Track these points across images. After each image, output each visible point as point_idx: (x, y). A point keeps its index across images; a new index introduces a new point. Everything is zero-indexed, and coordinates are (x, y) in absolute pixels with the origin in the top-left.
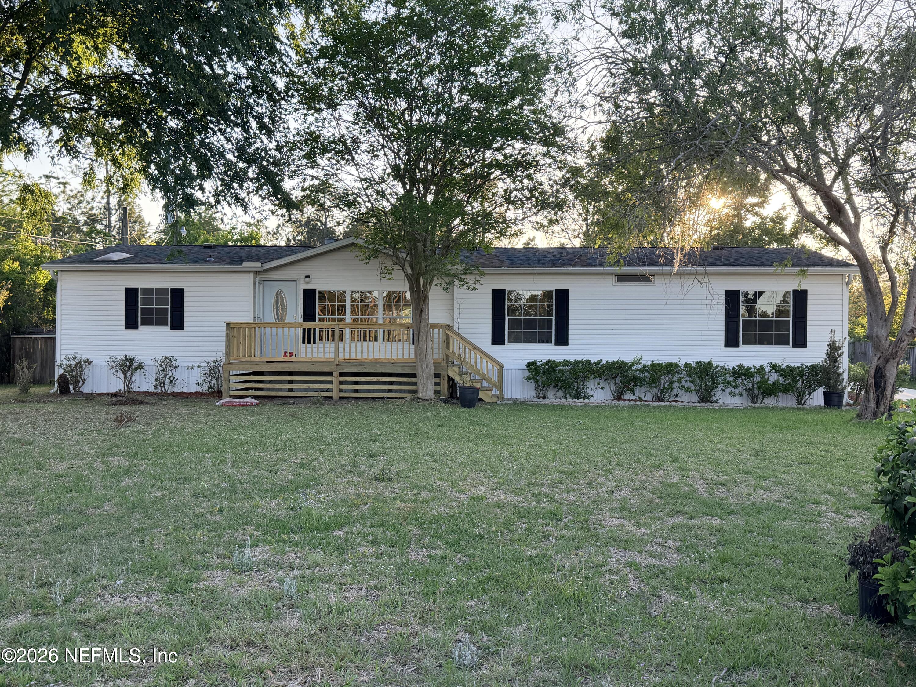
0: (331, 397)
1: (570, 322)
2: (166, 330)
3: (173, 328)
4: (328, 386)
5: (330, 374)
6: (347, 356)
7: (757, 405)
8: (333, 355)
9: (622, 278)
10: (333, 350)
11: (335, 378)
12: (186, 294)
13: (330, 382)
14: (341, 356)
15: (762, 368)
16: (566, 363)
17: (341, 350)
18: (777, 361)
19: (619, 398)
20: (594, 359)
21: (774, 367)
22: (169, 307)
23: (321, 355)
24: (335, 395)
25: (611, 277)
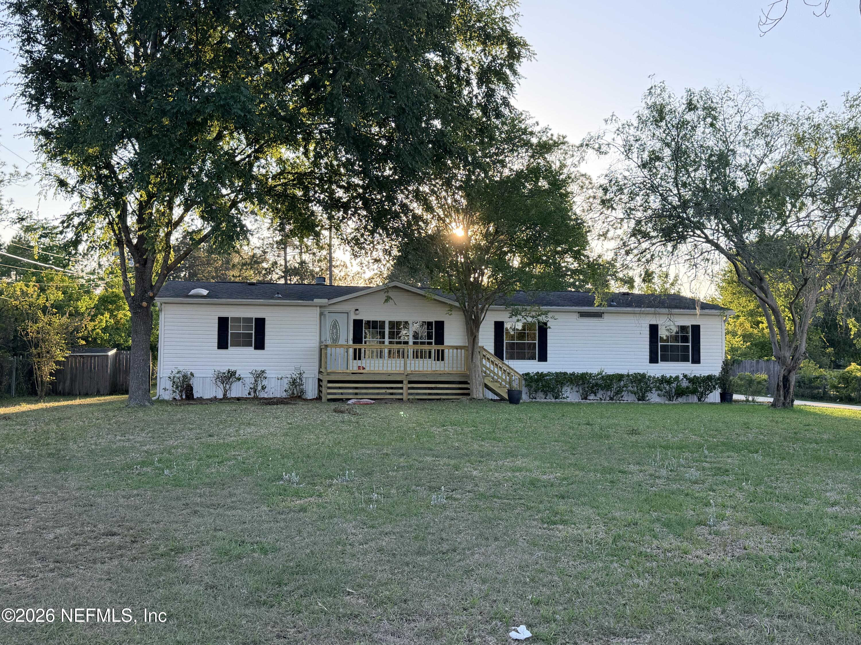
0: (402, 399)
1: (548, 345)
2: (250, 350)
3: (256, 348)
4: (400, 391)
5: (401, 382)
6: (413, 369)
7: (674, 402)
8: (402, 369)
9: (583, 315)
10: (402, 365)
11: (405, 385)
12: (267, 322)
13: (402, 388)
14: (408, 369)
15: (677, 377)
16: (549, 374)
17: (408, 365)
18: (688, 373)
19: (586, 398)
20: (569, 371)
21: (685, 376)
22: (253, 332)
23: (394, 369)
24: (405, 397)
25: (575, 314)
